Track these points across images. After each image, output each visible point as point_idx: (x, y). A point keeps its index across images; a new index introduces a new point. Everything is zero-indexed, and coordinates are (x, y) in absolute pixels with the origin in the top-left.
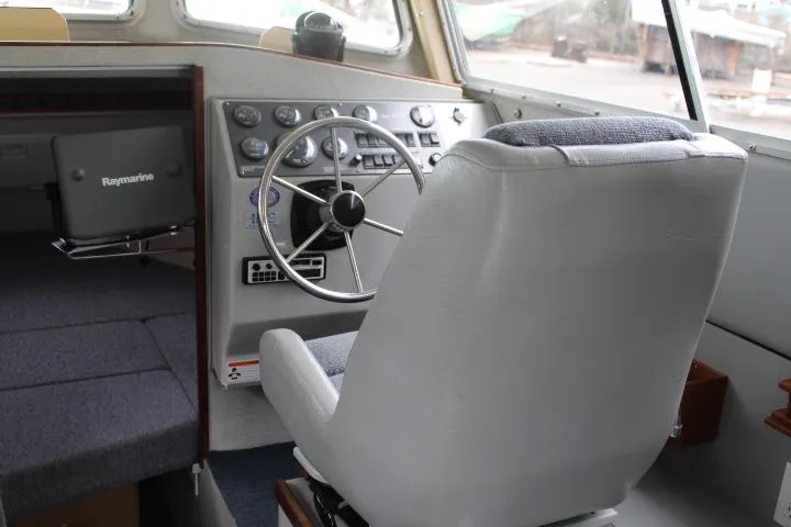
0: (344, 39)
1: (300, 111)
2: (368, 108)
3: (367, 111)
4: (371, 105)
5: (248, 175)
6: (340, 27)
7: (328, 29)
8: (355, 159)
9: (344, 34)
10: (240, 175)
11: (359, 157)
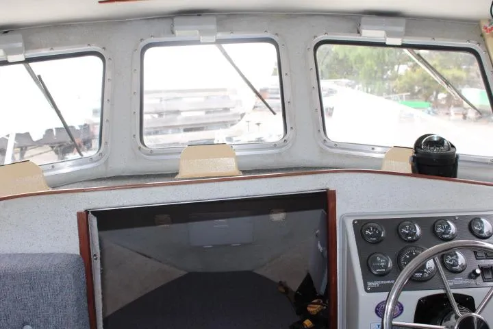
0: (457, 157)
1: (420, 225)
2: (483, 220)
3: (482, 222)
4: (485, 216)
5: (374, 290)
6: (453, 146)
7: (443, 150)
8: (474, 272)
9: (457, 152)
10: (366, 291)
11: (478, 271)
